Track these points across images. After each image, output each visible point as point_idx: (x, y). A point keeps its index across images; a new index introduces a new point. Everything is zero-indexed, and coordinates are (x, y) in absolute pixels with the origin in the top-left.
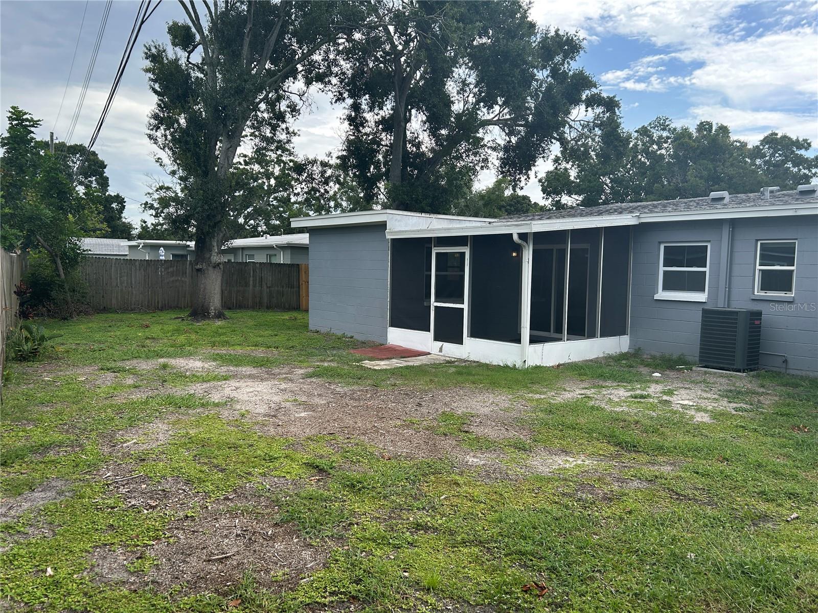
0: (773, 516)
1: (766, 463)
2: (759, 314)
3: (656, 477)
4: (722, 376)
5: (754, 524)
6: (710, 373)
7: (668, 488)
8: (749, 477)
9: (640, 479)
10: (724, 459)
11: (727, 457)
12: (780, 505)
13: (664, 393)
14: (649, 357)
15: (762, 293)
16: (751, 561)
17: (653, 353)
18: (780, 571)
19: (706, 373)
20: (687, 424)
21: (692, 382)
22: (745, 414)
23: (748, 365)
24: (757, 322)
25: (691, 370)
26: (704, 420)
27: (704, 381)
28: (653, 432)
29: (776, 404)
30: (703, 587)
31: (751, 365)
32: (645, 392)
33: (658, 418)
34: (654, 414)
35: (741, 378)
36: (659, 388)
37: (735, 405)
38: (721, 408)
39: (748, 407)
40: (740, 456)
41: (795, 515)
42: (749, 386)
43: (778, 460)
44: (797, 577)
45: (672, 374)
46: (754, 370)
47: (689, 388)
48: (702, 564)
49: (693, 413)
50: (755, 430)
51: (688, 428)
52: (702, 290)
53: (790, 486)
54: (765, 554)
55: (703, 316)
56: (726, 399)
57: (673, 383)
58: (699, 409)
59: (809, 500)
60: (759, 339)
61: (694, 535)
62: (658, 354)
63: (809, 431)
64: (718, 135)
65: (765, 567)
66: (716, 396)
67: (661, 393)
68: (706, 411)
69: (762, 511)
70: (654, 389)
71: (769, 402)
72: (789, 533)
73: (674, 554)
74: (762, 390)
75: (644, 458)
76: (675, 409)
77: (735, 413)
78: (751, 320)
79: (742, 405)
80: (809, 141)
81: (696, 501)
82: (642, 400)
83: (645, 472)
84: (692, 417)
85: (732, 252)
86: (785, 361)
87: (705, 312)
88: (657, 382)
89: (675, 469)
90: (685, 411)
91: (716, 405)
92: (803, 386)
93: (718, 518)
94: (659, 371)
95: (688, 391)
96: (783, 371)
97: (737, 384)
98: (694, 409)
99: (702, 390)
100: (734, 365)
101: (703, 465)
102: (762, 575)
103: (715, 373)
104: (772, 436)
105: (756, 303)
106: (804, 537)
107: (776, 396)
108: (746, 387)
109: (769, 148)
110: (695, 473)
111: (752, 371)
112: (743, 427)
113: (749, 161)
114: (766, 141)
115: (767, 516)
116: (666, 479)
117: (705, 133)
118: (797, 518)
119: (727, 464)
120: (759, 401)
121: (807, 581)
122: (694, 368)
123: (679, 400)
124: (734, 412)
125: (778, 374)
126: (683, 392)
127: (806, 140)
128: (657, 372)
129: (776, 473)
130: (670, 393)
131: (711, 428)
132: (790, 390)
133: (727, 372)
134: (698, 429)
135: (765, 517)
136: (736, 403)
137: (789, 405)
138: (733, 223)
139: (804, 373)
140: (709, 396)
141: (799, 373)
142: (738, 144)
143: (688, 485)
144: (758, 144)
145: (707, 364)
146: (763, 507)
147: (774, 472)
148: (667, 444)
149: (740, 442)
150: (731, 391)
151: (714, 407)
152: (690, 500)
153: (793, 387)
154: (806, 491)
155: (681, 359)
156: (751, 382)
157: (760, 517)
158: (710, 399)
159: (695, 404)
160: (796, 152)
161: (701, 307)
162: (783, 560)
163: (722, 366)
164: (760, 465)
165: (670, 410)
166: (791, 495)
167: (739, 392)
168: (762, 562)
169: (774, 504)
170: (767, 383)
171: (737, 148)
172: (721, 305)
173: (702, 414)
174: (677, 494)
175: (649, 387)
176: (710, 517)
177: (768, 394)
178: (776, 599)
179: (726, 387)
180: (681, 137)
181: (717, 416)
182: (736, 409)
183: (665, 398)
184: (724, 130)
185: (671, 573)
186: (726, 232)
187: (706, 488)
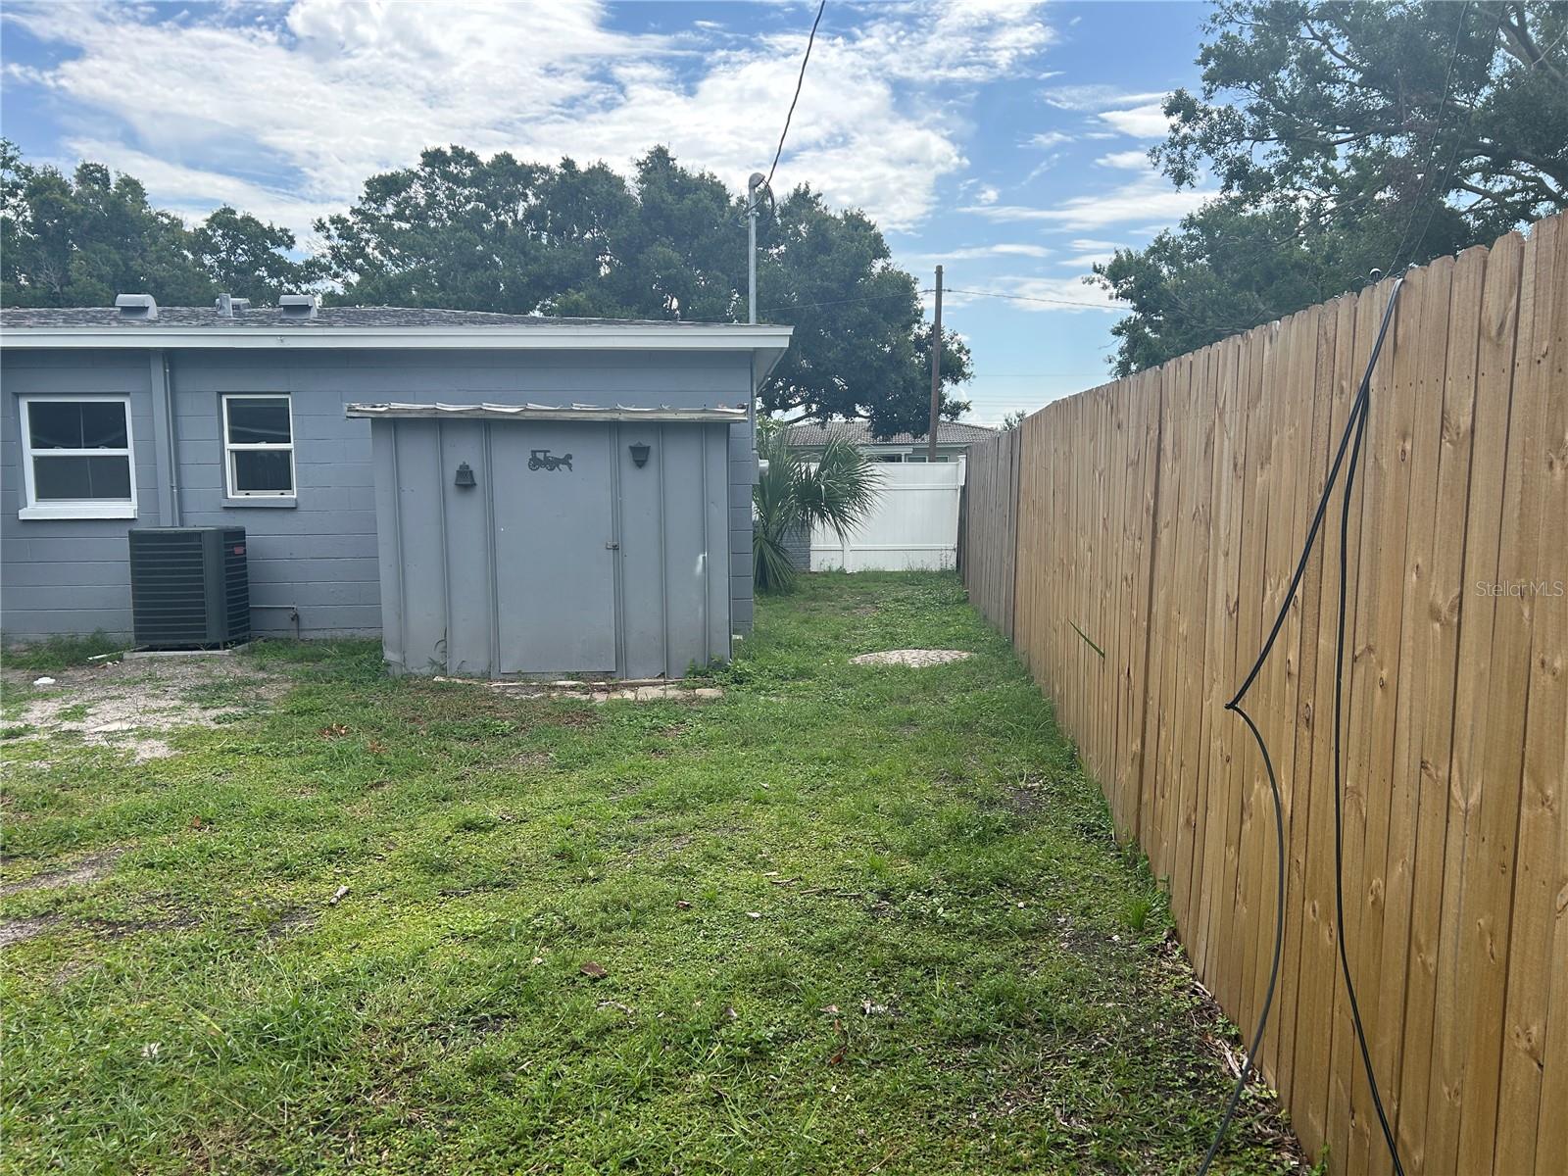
0: (306, 903)
1: (282, 808)
2: (238, 536)
3: (58, 902)
4: (185, 663)
5: (272, 933)
6: (161, 661)
7: (88, 919)
8: (255, 843)
9: (19, 919)
10: (205, 821)
11: (209, 816)
12: (314, 880)
13: (65, 716)
14: (23, 646)
15: (241, 496)
16: (274, 1010)
17: (32, 637)
18: (328, 1007)
19: (152, 661)
20: (121, 770)
21: (123, 684)
22: (236, 725)
23: (232, 633)
24: (238, 550)
25: (121, 660)
26: (157, 755)
27: (151, 678)
28: (44, 805)
29: (289, 696)
30: (182, 1110)
31: (236, 632)
32: (18, 723)
33: (53, 774)
34: (44, 765)
35: (221, 660)
36: (52, 707)
37: (214, 713)
38: (190, 723)
39: (240, 710)
40: (233, 808)
41: (343, 889)
42: (238, 672)
43: (303, 797)
44: (360, 1006)
45: (78, 674)
46: (243, 642)
47: (119, 697)
48: (176, 1057)
49: (131, 744)
50: (257, 751)
51: (123, 778)
52: (126, 494)
53: (328, 838)
54: (300, 984)
55: (132, 547)
56: (197, 705)
57: (82, 692)
58: (144, 735)
59: (362, 853)
60: (246, 582)
61: (153, 1001)
62: (43, 638)
63: (349, 732)
64: (122, 196)
65: (302, 1011)
66: (177, 703)
67: (58, 717)
68: (158, 735)
69: (285, 902)
70: (40, 713)
71: (275, 694)
72: (336, 927)
73: (111, 1064)
74: (261, 675)
75: (25, 868)
76: (94, 744)
77: (217, 727)
78: (227, 546)
79: (228, 709)
80: (290, 234)
81: (153, 924)
82: (13, 742)
83: (30, 899)
84: (132, 753)
85: (175, 417)
86: (296, 618)
87: (137, 538)
88: (45, 696)
89: (102, 871)
90: (115, 745)
91: (178, 719)
92: (328, 657)
93: (203, 947)
94: (50, 674)
95: (117, 703)
96: (293, 635)
97: (216, 673)
98: (134, 736)
99: (147, 696)
100: (205, 636)
101: (159, 845)
102: (298, 1029)
103: (171, 659)
104: (288, 755)
105: (231, 513)
106: (363, 924)
107: (287, 681)
108: (232, 675)
109: (223, 236)
110: (146, 866)
111: (237, 644)
112: (234, 750)
113: (191, 257)
114: (215, 221)
115: (294, 908)
116: (82, 900)
117: (96, 187)
118: (347, 893)
119: (211, 829)
120: (258, 697)
121: (378, 1007)
122: (127, 655)
123: (98, 725)
124: (214, 726)
125: (287, 642)
126: (107, 706)
127: (285, 231)
128: (45, 676)
129: (301, 822)
130: (79, 713)
131: (174, 767)
132: (309, 666)
133: (194, 652)
134: (147, 776)
135: (291, 912)
136: (217, 708)
137: (310, 694)
138: (171, 356)
139: (328, 635)
140: (163, 704)
141: (320, 635)
142: (166, 221)
143: (134, 896)
144: (204, 225)
145: (153, 642)
146: (286, 892)
147: (298, 820)
148: (78, 823)
149: (232, 781)
150: (204, 687)
151: (173, 724)
152: (140, 927)
153: (313, 661)
154: (356, 840)
155: (96, 641)
156: (240, 664)
157: (282, 915)
158: (165, 709)
159: (134, 726)
160: (272, 251)
161: (125, 531)
162: (331, 983)
163: (182, 642)
164: (271, 816)
165: (81, 750)
166: (333, 855)
167: (221, 687)
168: (296, 1005)
169: (305, 881)
170: (266, 661)
171: (163, 227)
172: (167, 523)
173: (153, 742)
174: (110, 924)
175: (27, 711)
176: (185, 949)
177: (272, 680)
178: (329, 1066)
179: (195, 682)
180: (43, 190)
181: (180, 740)
182: (217, 720)
183: (67, 726)
184: (131, 185)
185: (108, 1110)
186: (158, 376)
187: (173, 892)
